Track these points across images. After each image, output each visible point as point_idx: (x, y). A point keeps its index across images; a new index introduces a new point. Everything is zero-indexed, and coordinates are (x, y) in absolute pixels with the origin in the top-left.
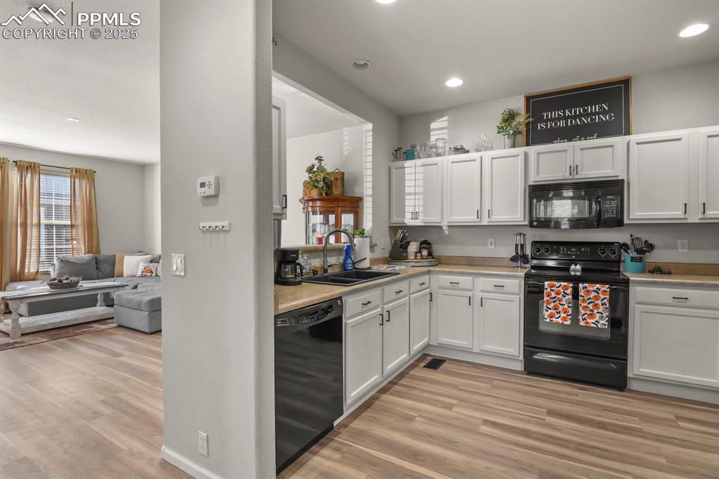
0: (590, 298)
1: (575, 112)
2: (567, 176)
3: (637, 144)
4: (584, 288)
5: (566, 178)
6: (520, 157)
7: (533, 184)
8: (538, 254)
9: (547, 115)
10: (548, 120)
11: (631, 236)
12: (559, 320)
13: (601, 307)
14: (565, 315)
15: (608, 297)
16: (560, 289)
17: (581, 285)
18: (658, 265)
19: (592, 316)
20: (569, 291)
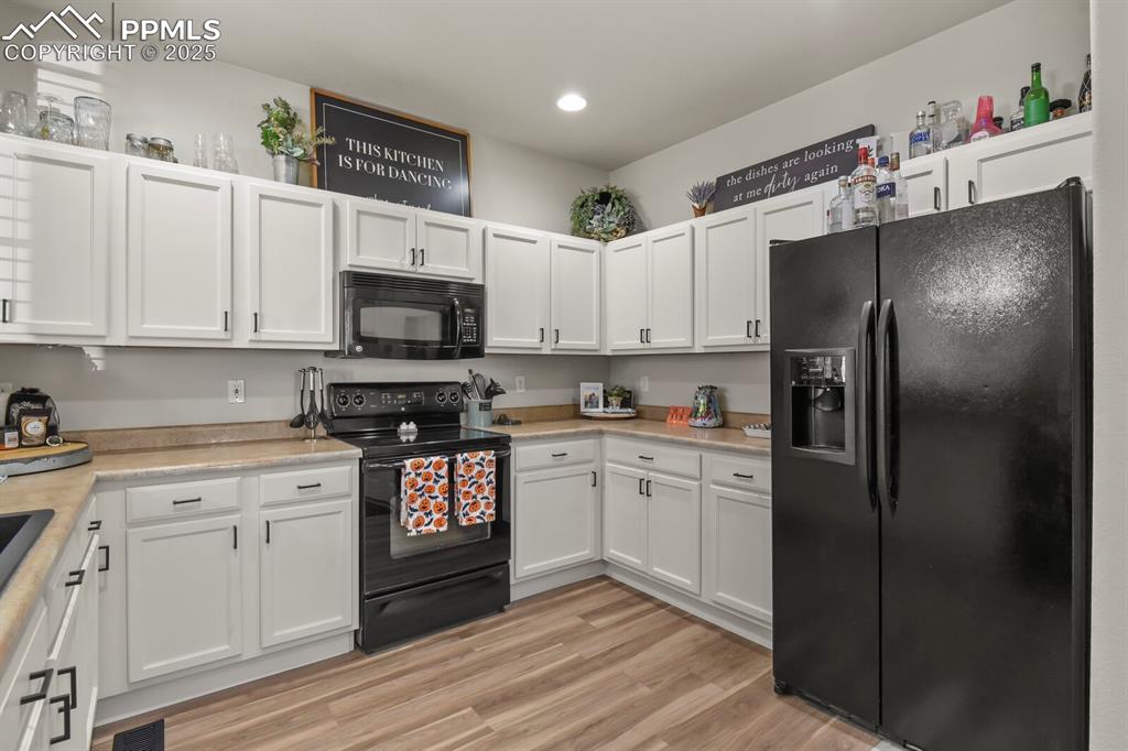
0: (473, 477)
1: (399, 156)
2: (407, 265)
3: (495, 235)
4: (464, 461)
5: (406, 268)
6: (323, 208)
7: (348, 269)
8: (344, 408)
9: (354, 146)
10: (354, 155)
11: (470, 371)
12: (432, 528)
13: (487, 488)
14: (439, 516)
15: (494, 470)
16: (431, 470)
17: (459, 457)
18: (505, 412)
19: (475, 505)
20: (444, 471)
